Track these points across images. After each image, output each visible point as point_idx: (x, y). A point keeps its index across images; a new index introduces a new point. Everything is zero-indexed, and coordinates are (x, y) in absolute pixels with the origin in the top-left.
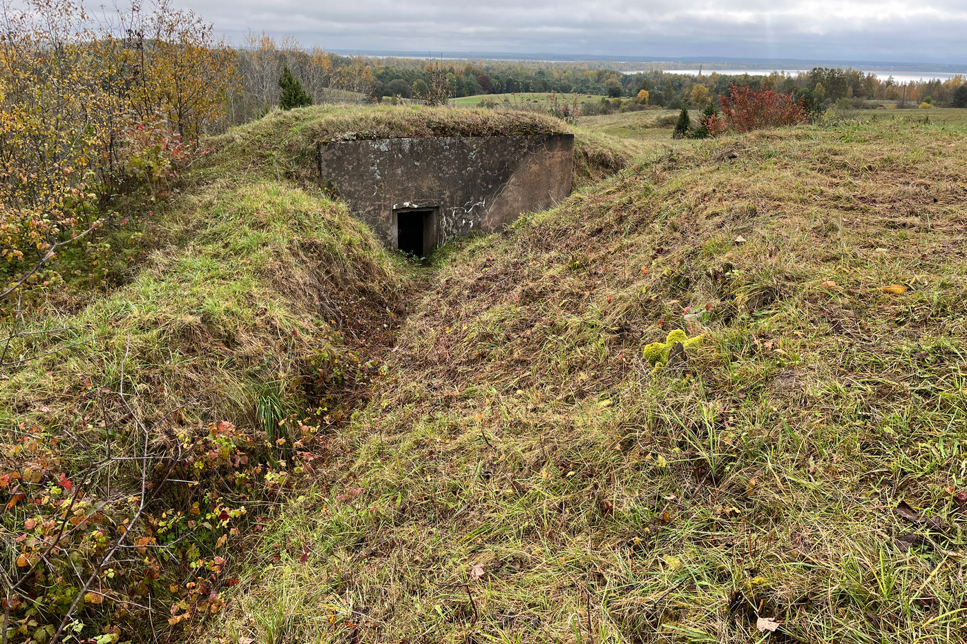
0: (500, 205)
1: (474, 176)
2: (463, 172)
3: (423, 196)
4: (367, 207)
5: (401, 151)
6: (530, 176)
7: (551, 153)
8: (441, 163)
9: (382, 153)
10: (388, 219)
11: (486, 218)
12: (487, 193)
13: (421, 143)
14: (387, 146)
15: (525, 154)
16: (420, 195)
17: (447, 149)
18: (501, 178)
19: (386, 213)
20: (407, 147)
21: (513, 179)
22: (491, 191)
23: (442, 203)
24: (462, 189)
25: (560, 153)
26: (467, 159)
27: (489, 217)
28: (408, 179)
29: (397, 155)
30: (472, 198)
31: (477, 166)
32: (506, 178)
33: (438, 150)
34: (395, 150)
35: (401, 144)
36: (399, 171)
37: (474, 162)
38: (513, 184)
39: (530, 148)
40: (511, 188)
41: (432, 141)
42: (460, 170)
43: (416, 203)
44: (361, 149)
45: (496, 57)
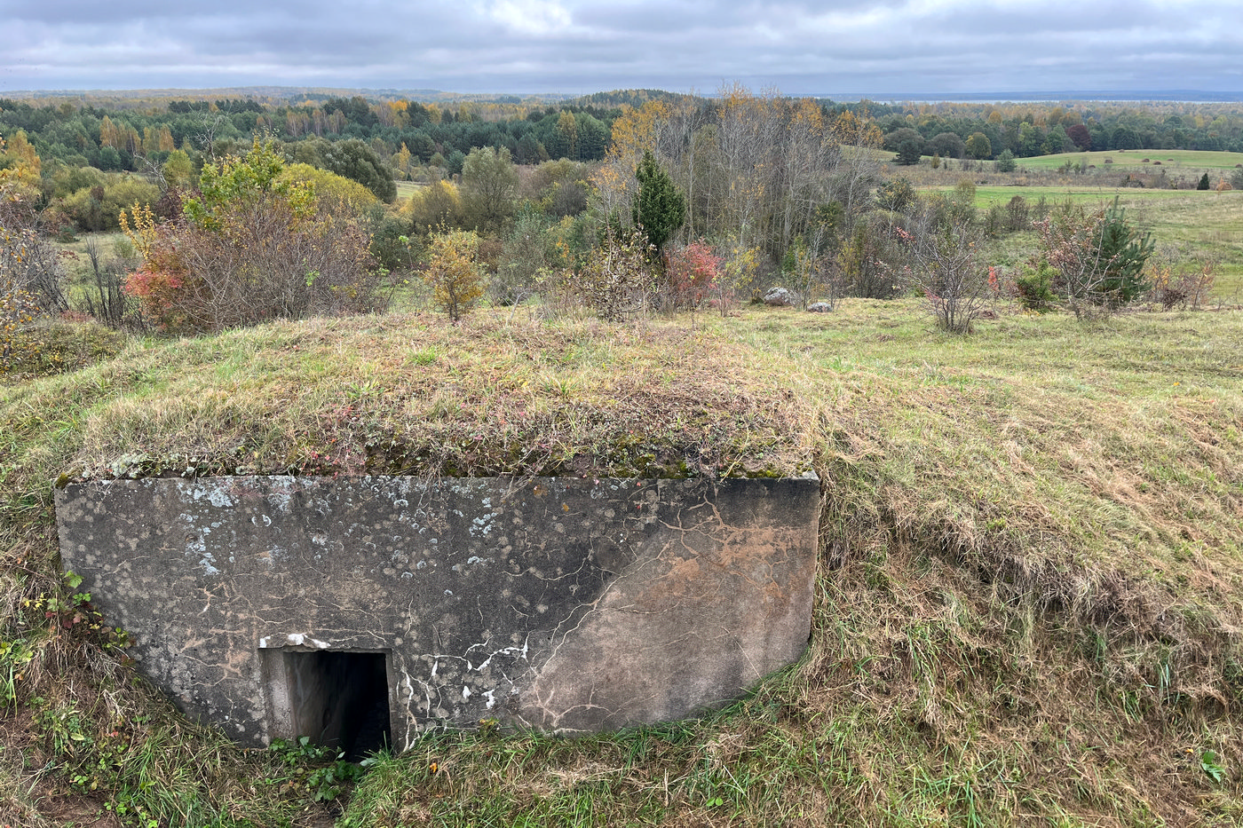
0: (578, 658)
1: (491, 580)
2: (457, 567)
3: (341, 622)
4: (186, 638)
5: (267, 507)
6: (671, 586)
7: (737, 532)
8: (388, 542)
9: (215, 512)
10: (248, 670)
11: (535, 689)
12: (533, 626)
13: (324, 491)
14: (228, 494)
15: (650, 530)
16: (330, 618)
17: (401, 509)
18: (574, 588)
19: (242, 657)
20: (285, 500)
21: (613, 593)
22: (546, 621)
23: (399, 641)
24: (455, 609)
25: (768, 533)
26: (466, 535)
27: (545, 687)
28: (295, 577)
29: (259, 518)
30: (487, 635)
31: (498, 554)
32: (592, 588)
33: (378, 510)
34: (249, 503)
35: (266, 490)
36: (268, 557)
37: (486, 544)
38: (613, 606)
39: (665, 514)
40: (607, 615)
41: (355, 486)
42: (446, 563)
43: (321, 636)
44: (157, 500)
45: (1105, 98)
